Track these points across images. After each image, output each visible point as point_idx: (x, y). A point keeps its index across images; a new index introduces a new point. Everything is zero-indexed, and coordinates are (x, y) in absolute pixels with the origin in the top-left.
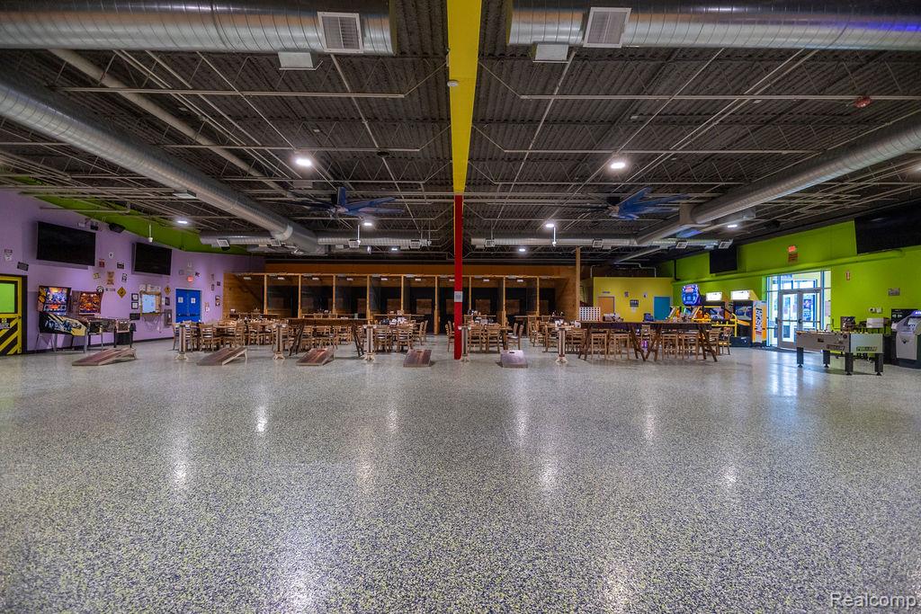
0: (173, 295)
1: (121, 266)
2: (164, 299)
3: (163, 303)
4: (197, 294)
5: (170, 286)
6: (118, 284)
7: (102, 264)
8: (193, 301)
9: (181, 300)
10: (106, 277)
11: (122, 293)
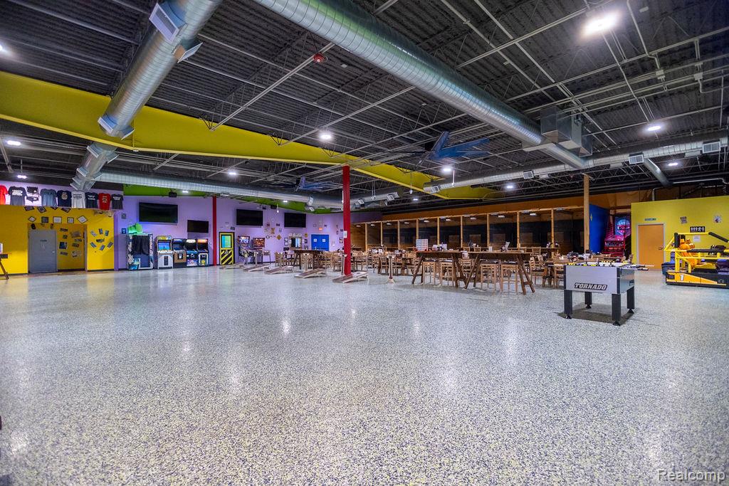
0: (309, 238)
1: (278, 225)
2: (303, 240)
3: (303, 242)
4: (327, 237)
5: (308, 233)
6: (277, 234)
7: (268, 225)
8: (324, 240)
9: (315, 240)
10: (270, 231)
11: (279, 238)
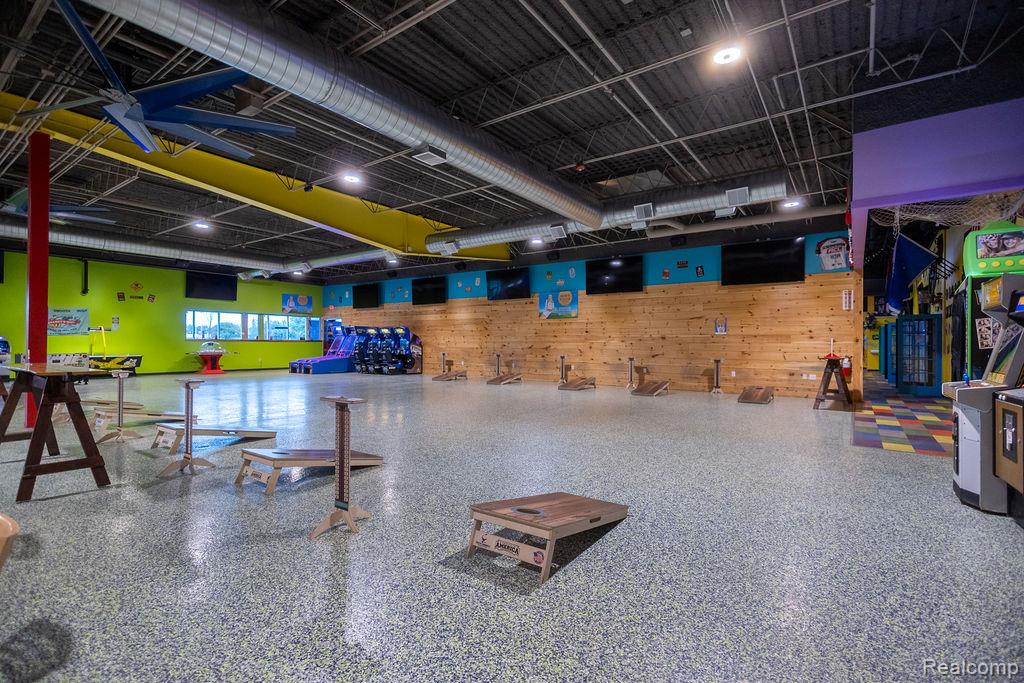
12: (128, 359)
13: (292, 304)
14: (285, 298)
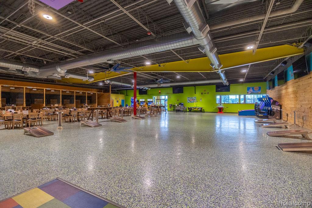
12: (199, 108)
13: (251, 90)
14: (248, 89)
